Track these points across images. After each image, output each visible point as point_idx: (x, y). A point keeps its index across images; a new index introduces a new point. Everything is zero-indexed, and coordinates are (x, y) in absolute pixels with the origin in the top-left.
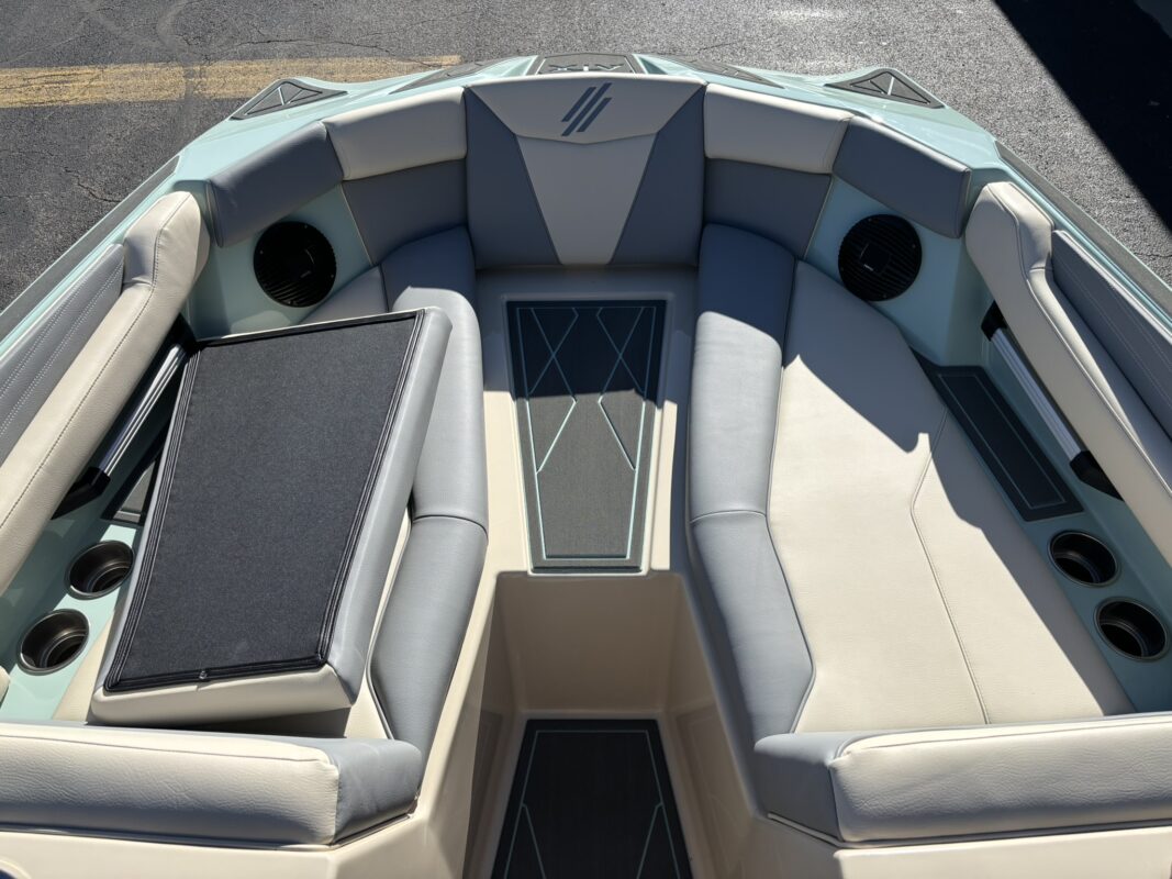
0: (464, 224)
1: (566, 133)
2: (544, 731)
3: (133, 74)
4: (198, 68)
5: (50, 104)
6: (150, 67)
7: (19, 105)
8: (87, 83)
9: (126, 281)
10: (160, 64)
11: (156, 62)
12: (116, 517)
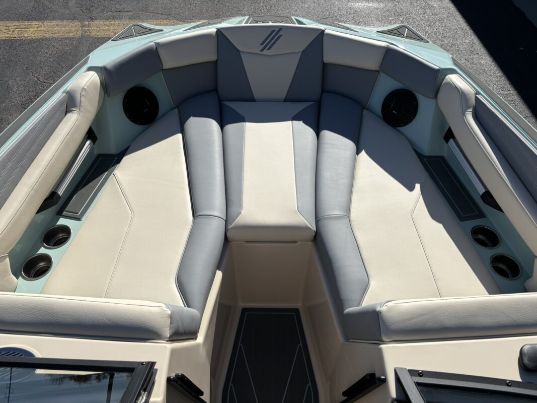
0: (216, 90)
1: (262, 50)
2: (249, 313)
3: (57, 25)
4: (87, 23)
8: (36, 29)
9: (68, 110)
11: (68, 20)
12: (63, 214)
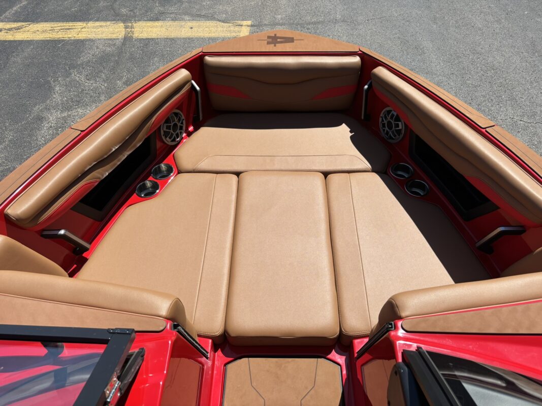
5: (63, 39)
6: (108, 23)
7: (48, 39)
10: (113, 22)
